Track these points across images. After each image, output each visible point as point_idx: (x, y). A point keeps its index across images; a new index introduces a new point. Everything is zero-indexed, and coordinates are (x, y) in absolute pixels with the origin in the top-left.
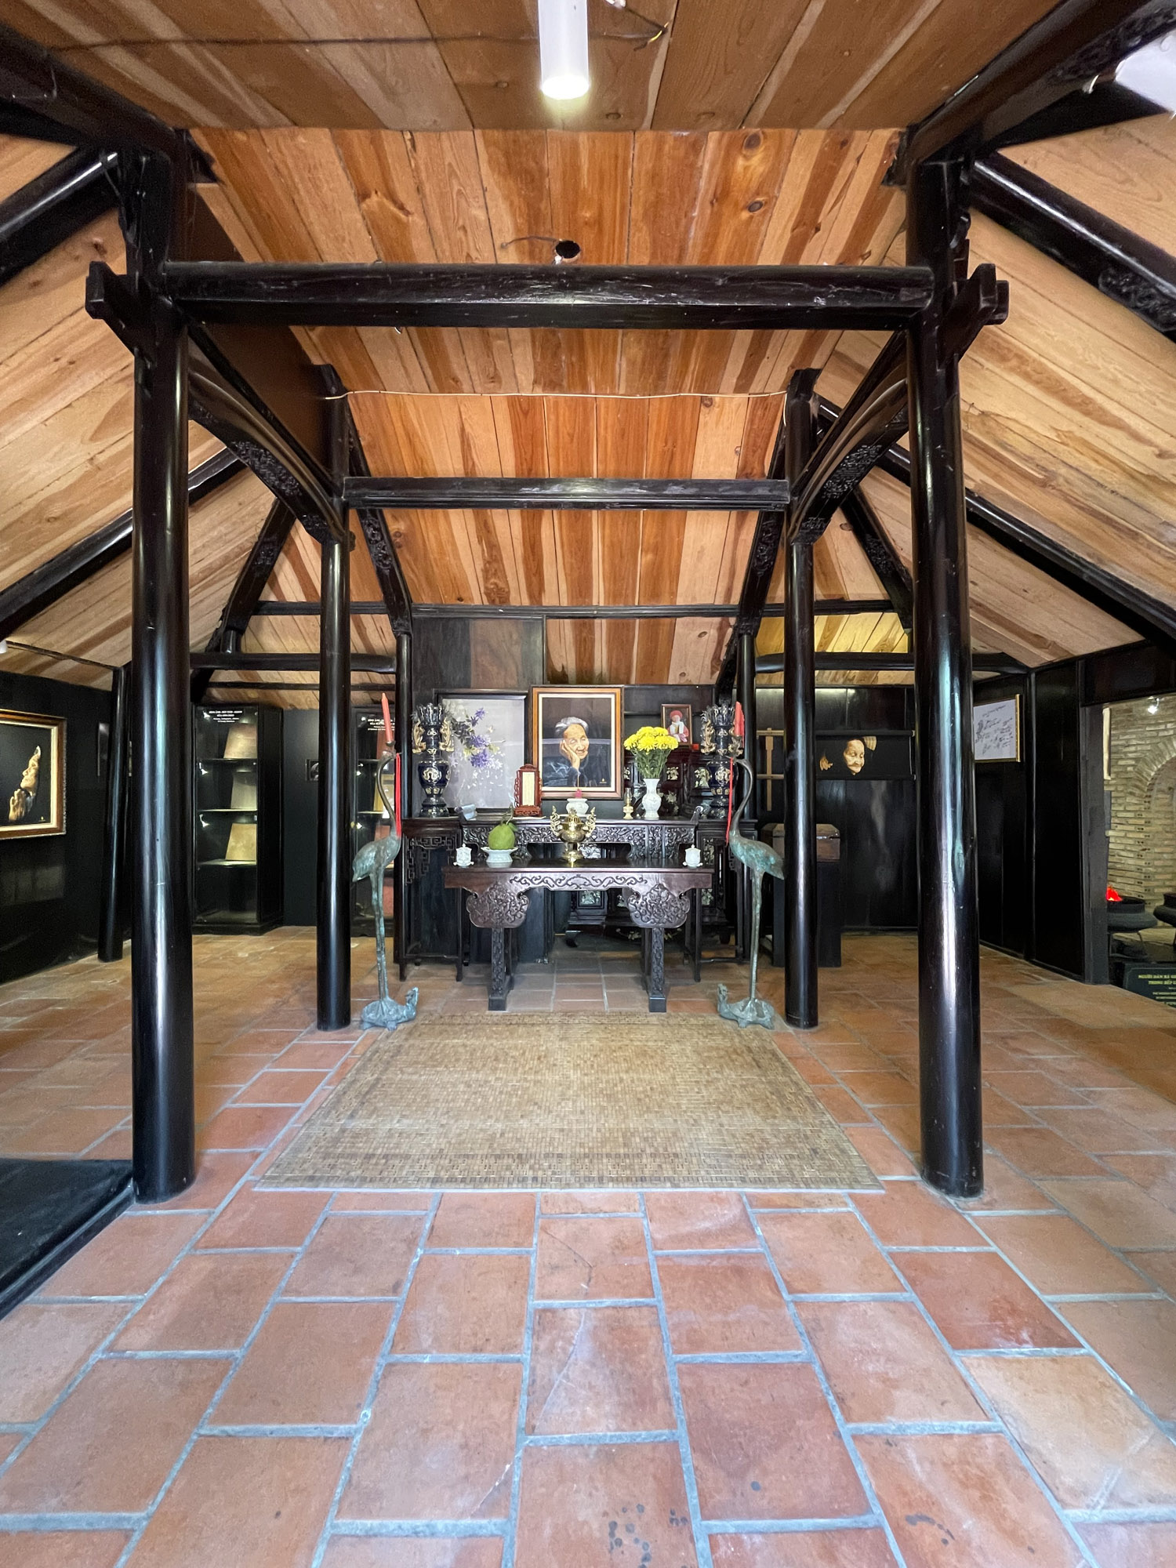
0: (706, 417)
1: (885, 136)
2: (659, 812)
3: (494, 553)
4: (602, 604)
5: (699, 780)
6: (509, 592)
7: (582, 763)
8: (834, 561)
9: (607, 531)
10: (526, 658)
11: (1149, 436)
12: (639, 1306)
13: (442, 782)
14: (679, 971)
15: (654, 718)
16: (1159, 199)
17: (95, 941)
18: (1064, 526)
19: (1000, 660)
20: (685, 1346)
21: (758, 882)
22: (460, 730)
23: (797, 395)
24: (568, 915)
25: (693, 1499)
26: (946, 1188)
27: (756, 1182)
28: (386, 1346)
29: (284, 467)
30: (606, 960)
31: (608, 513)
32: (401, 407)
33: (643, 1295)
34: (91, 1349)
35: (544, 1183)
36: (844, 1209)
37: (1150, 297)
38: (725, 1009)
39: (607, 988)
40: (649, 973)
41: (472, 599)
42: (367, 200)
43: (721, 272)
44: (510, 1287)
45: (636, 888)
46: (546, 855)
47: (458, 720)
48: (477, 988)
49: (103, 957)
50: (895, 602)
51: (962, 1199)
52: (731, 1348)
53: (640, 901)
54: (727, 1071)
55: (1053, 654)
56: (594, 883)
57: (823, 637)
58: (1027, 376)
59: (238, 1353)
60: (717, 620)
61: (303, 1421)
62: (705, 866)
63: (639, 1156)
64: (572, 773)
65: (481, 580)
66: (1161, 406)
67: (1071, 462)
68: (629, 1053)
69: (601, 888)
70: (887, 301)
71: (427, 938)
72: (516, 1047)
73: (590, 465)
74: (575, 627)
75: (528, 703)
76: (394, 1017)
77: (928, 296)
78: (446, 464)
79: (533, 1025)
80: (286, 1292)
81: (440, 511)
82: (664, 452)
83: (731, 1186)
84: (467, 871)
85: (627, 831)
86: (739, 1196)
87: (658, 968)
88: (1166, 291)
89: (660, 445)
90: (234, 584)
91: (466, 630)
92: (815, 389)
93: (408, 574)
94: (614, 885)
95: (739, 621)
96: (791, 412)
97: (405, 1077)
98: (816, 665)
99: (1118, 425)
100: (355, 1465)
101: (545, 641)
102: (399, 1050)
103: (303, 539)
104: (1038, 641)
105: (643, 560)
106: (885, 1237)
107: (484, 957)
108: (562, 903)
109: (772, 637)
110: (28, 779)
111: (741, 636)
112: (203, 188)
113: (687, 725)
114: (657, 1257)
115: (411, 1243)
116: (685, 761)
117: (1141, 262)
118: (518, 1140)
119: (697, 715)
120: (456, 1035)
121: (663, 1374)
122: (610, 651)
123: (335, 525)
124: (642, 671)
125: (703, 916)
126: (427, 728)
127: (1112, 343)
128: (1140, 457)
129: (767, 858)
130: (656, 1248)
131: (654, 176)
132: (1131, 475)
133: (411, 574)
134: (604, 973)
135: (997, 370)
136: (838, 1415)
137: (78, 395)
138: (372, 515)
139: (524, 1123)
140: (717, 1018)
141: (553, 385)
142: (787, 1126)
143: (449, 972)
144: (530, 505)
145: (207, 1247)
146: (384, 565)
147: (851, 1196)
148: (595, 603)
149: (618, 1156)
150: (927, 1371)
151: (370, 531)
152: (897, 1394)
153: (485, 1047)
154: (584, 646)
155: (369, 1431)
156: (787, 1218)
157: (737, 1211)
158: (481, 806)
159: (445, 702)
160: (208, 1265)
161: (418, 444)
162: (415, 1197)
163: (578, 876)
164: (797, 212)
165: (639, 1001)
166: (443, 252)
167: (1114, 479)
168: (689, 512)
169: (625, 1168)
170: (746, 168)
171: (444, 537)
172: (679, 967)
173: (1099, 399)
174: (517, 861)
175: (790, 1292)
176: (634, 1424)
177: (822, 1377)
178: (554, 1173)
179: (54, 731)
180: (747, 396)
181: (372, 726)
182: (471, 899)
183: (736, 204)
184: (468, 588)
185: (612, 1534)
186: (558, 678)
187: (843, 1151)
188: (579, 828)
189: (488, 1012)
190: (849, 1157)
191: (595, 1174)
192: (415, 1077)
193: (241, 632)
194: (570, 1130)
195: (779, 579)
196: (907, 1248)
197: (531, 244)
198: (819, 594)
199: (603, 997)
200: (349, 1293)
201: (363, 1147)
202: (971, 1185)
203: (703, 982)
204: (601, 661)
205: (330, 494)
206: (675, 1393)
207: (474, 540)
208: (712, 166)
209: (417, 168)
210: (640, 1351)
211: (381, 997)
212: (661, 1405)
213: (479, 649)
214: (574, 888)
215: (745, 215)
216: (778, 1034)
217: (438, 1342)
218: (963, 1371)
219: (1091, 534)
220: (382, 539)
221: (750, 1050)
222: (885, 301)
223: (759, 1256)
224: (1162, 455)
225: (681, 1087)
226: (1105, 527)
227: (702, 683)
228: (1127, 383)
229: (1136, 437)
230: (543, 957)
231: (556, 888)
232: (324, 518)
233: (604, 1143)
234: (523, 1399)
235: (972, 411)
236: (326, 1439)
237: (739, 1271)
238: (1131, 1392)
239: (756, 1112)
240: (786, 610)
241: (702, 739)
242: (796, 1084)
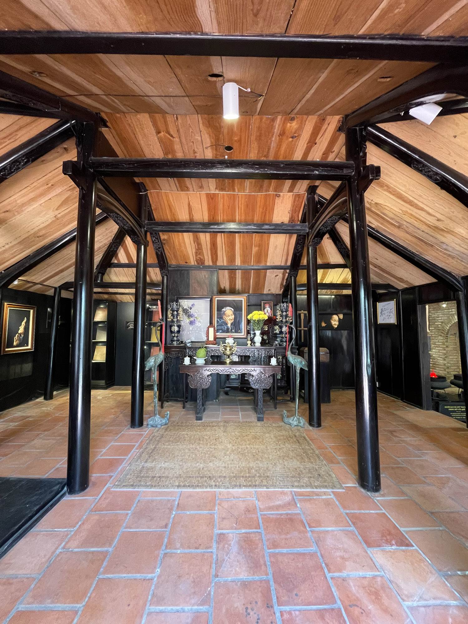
0: (277, 200)
1: (337, 118)
2: (261, 343)
3: (199, 247)
4: (239, 265)
5: (276, 330)
6: (204, 260)
7: (232, 324)
8: (325, 250)
9: (242, 239)
10: (211, 284)
11: (434, 214)
12: (255, 533)
13: (179, 332)
14: (268, 405)
15: (259, 307)
16: (430, 141)
17: (43, 392)
18: (407, 241)
19: (388, 286)
20: (272, 547)
21: (298, 371)
22: (186, 311)
23: (310, 194)
24: (225, 383)
25: (275, 600)
26: (367, 489)
27: (297, 487)
28: (164, 547)
29: (126, 221)
30: (239, 400)
31: (242, 234)
32: (167, 196)
33: (256, 528)
34: (57, 548)
35: (219, 487)
36: (330, 497)
37: (429, 171)
38: (286, 420)
39: (241, 412)
40: (257, 406)
41: (190, 262)
42: (160, 134)
43: (282, 162)
44: (208, 526)
45: (252, 373)
46: (217, 359)
47: (185, 308)
48: (191, 412)
49: (45, 399)
50: (348, 265)
51: (373, 493)
52: (288, 547)
53: (254, 378)
54: (287, 445)
55: (407, 285)
56: (236, 371)
57: (322, 277)
58: (390, 192)
59: (110, 549)
60: (282, 271)
61: (136, 573)
62: (279, 365)
63: (254, 477)
64: (228, 329)
65: (194, 256)
66: (436, 204)
67: (408, 221)
68: (250, 437)
69: (239, 373)
70: (339, 172)
71: (171, 391)
72: (206, 435)
73: (235, 216)
74: (229, 273)
75: (211, 301)
76: (160, 423)
77: (353, 172)
78: (183, 217)
79: (213, 426)
80: (126, 528)
81: (180, 234)
82: (262, 212)
83: (288, 488)
84: (188, 366)
85: (249, 351)
86: (291, 492)
87: (260, 404)
88: (434, 170)
89: (261, 210)
90: (101, 257)
91: (188, 274)
92: (317, 192)
93: (167, 254)
94: (244, 372)
95: (290, 271)
96: (308, 200)
97: (165, 447)
98: (319, 288)
99: (422, 209)
100: (155, 588)
101: (218, 278)
102: (162, 436)
103: (128, 241)
104: (401, 280)
105: (255, 250)
106: (345, 508)
107: (194, 399)
108: (223, 379)
109: (302, 277)
110: (21, 330)
111: (291, 277)
112: (104, 130)
113: (271, 310)
114: (261, 515)
115: (171, 509)
116: (271, 323)
117: (425, 161)
118: (209, 471)
119: (275, 305)
120: (184, 430)
121: (264, 556)
122: (242, 281)
123: (142, 239)
124: (254, 290)
125: (277, 383)
126: (173, 311)
127: (418, 184)
128: (431, 221)
129: (302, 362)
130: (261, 511)
131: (259, 128)
132: (429, 226)
133: (168, 253)
134: (240, 405)
135: (379, 190)
136: (326, 570)
137: (53, 195)
138: (155, 234)
139: (211, 464)
140: (283, 424)
141: (222, 189)
142: (309, 465)
143: (180, 405)
144: (214, 232)
145: (95, 511)
146: (159, 251)
147: (333, 492)
148: (237, 264)
149: (246, 477)
150: (358, 555)
151: (154, 239)
152: (347, 563)
153: (195, 435)
154: (232, 279)
155: (159, 577)
156: (310, 500)
157: (290, 497)
158: (193, 340)
159: (180, 301)
160: (96, 517)
161: (173, 209)
162: (171, 492)
163: (230, 369)
164: (308, 139)
165: (253, 417)
166: (185, 149)
167: (424, 227)
168: (271, 234)
169: (249, 481)
170: (290, 126)
171: (181, 241)
172: (269, 403)
173: (416, 201)
174: (207, 363)
175: (309, 528)
176: (254, 574)
177: (320, 557)
178: (223, 483)
179: (32, 311)
180: (292, 193)
181: (151, 309)
182: (189, 377)
183: (287, 136)
184: (189, 258)
185: (246, 611)
186: (222, 292)
187: (330, 475)
188: (230, 350)
189: (195, 421)
190: (332, 477)
191: (238, 484)
192: (169, 447)
193: (103, 274)
194: (228, 467)
195: (305, 258)
196: (352, 511)
197: (216, 147)
198: (319, 261)
199: (239, 415)
200: (149, 528)
201: (151, 474)
202: (376, 488)
203: (277, 409)
204: (239, 285)
205: (141, 228)
206: (268, 563)
207: (192, 242)
208: (279, 125)
209: (178, 125)
210: (255, 549)
211: (155, 415)
212: (263, 567)
213: (193, 281)
214: (228, 373)
215: (291, 139)
216: (306, 430)
217: (182, 546)
218: (371, 555)
219: (417, 245)
220: (158, 242)
221: (295, 436)
222: (339, 173)
223: (299, 514)
224: (438, 220)
225: (270, 451)
226: (421, 242)
227: (277, 293)
228: (425, 197)
229: (429, 214)
230: (216, 399)
231: (222, 373)
232: (138, 236)
233: (241, 472)
234: (214, 566)
235: (372, 202)
236: (144, 579)
237: (291, 520)
238: (430, 562)
239: (298, 460)
240: (307, 267)
241: (276, 316)
242: (313, 449)
